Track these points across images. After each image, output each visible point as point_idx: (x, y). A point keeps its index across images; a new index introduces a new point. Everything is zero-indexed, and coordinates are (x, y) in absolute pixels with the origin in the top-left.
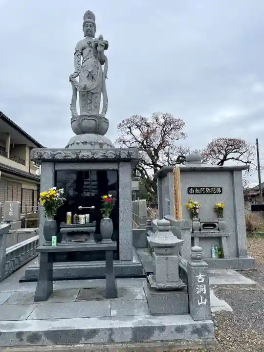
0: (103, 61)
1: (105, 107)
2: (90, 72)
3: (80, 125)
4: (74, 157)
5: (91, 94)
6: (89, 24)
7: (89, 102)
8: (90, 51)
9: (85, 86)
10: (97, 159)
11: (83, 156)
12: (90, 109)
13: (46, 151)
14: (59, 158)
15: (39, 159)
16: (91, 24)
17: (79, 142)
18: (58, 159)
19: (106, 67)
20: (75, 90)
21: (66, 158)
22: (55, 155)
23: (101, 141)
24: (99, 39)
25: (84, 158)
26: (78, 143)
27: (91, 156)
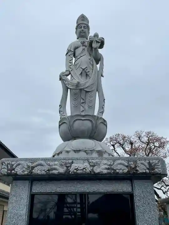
0: (98, 59)
1: (102, 107)
2: (83, 69)
3: (71, 127)
4: (62, 170)
5: (85, 92)
6: (83, 25)
7: (82, 101)
8: (84, 49)
9: (78, 83)
10: (98, 173)
11: (77, 169)
12: (83, 109)
13: (21, 162)
14: (39, 172)
15: (8, 175)
16: (84, 25)
17: (69, 149)
18: (38, 175)
19: (102, 66)
20: (66, 89)
21: (51, 172)
22: (33, 168)
23: (100, 149)
24: (94, 36)
25: (79, 172)
26: (68, 152)
27: (89, 169)
